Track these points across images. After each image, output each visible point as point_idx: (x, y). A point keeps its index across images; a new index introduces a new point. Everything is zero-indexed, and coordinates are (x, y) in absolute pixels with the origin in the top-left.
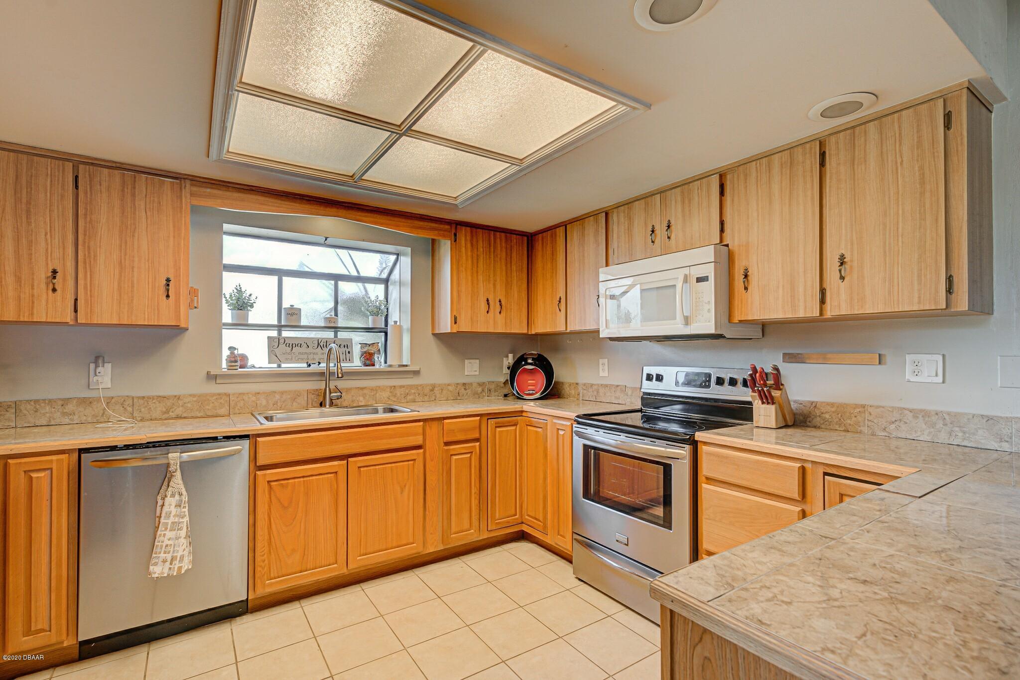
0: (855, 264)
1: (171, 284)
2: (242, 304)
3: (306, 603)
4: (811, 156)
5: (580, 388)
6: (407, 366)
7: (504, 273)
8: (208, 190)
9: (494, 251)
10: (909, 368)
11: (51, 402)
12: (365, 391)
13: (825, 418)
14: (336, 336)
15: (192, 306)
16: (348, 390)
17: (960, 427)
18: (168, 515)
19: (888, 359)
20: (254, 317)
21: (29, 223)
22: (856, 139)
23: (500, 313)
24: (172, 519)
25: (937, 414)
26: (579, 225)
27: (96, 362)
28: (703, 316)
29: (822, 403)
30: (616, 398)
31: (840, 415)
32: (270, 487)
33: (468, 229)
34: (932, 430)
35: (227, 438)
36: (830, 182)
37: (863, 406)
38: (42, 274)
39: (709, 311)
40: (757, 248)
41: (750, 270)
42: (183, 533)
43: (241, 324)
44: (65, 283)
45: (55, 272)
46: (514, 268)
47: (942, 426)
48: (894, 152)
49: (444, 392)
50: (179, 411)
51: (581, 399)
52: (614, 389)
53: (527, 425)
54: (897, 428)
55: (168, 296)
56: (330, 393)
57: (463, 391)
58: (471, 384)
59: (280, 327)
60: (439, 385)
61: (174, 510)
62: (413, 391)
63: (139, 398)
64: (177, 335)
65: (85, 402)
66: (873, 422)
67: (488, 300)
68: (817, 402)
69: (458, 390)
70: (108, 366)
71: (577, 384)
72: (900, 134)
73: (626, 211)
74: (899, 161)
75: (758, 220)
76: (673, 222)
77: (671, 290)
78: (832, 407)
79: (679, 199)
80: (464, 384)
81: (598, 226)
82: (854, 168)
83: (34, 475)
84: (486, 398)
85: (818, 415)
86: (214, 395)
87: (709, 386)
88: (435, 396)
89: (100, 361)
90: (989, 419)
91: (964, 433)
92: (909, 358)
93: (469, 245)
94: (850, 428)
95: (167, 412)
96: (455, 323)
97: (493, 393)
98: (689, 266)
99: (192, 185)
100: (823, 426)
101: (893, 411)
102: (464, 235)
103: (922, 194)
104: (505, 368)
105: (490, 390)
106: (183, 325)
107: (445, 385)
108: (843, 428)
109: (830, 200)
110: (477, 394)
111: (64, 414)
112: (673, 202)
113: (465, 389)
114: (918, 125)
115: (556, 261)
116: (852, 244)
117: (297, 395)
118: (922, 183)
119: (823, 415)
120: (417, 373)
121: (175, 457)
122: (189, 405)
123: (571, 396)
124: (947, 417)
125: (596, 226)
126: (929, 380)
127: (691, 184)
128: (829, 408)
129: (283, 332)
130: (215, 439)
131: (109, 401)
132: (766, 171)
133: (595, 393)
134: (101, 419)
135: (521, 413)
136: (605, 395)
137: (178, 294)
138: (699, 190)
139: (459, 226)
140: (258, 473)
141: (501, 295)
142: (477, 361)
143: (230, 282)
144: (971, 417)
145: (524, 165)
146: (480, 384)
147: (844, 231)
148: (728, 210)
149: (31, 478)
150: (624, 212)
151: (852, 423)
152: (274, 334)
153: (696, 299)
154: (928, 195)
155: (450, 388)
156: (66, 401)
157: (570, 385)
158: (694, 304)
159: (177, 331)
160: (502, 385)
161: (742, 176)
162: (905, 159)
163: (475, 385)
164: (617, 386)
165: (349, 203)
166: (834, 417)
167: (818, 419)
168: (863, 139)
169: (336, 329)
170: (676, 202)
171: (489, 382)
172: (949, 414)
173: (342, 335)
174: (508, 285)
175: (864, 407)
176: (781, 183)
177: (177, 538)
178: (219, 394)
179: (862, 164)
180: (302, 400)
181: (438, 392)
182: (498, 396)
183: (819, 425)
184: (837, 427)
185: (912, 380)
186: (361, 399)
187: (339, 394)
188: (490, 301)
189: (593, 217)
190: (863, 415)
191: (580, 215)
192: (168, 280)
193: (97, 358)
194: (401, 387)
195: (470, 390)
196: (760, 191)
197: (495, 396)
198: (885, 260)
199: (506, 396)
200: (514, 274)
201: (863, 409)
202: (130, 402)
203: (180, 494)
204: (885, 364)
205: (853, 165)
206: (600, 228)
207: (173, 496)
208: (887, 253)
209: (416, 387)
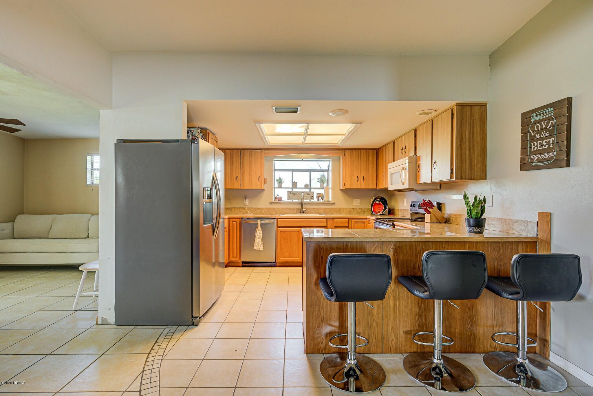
1: (260, 178)
2: (280, 181)
3: (291, 268)
4: (430, 125)
5: (399, 211)
6: (330, 201)
7: (365, 166)
8: (268, 151)
9: (360, 158)
11: (237, 208)
12: (315, 209)
14: (310, 191)
15: (265, 183)
16: (309, 209)
18: (257, 236)
20: (283, 185)
21: (233, 166)
22: (437, 120)
23: (363, 181)
24: (258, 236)
26: (388, 146)
27: (245, 198)
29: (453, 214)
32: (281, 232)
33: (349, 151)
35: (271, 218)
36: (433, 135)
38: (235, 177)
40: (421, 157)
41: (420, 165)
42: (261, 240)
43: (280, 187)
44: (239, 179)
45: (237, 177)
46: (370, 163)
49: (345, 211)
50: (263, 212)
52: (407, 211)
55: (259, 181)
56: (303, 209)
57: (352, 211)
58: (356, 209)
59: (292, 188)
60: (342, 208)
61: (259, 234)
62: (332, 210)
63: (254, 208)
64: (263, 191)
65: (243, 208)
67: (358, 177)
69: (350, 210)
70: (248, 199)
71: (398, 209)
72: (444, 120)
73: (397, 141)
76: (406, 147)
79: (407, 138)
80: (353, 208)
83: (234, 222)
84: (363, 214)
86: (271, 208)
88: (341, 212)
89: (246, 198)
93: (350, 157)
95: (260, 212)
96: (344, 185)
98: (404, 164)
99: (264, 151)
100: (453, 223)
102: (348, 153)
105: (365, 211)
106: (264, 189)
107: (345, 208)
110: (359, 212)
111: (240, 211)
114: (447, 117)
117: (293, 209)
120: (334, 204)
121: (259, 221)
122: (266, 211)
123: (397, 215)
127: (409, 133)
129: (293, 190)
130: (268, 218)
131: (248, 208)
132: (423, 130)
133: (403, 213)
134: (246, 213)
135: (366, 219)
136: (405, 213)
137: (261, 180)
138: (411, 135)
139: (345, 151)
140: (278, 228)
141: (364, 174)
142: (359, 200)
143: (278, 175)
145: (346, 135)
146: (360, 209)
149: (233, 223)
152: (290, 190)
155: (347, 210)
156: (240, 208)
159: (262, 190)
160: (370, 209)
161: (420, 130)
163: (358, 209)
165: (306, 149)
166: (455, 219)
167: (452, 220)
169: (310, 189)
171: (364, 208)
173: (312, 190)
174: (367, 170)
177: (259, 241)
178: (273, 208)
180: (295, 211)
184: (455, 223)
186: (314, 212)
187: (305, 210)
188: (359, 177)
189: (391, 143)
192: (259, 177)
193: (246, 197)
194: (328, 208)
195: (356, 211)
197: (367, 214)
200: (370, 166)
202: (252, 209)
203: (260, 231)
207: (258, 231)
209: (334, 209)
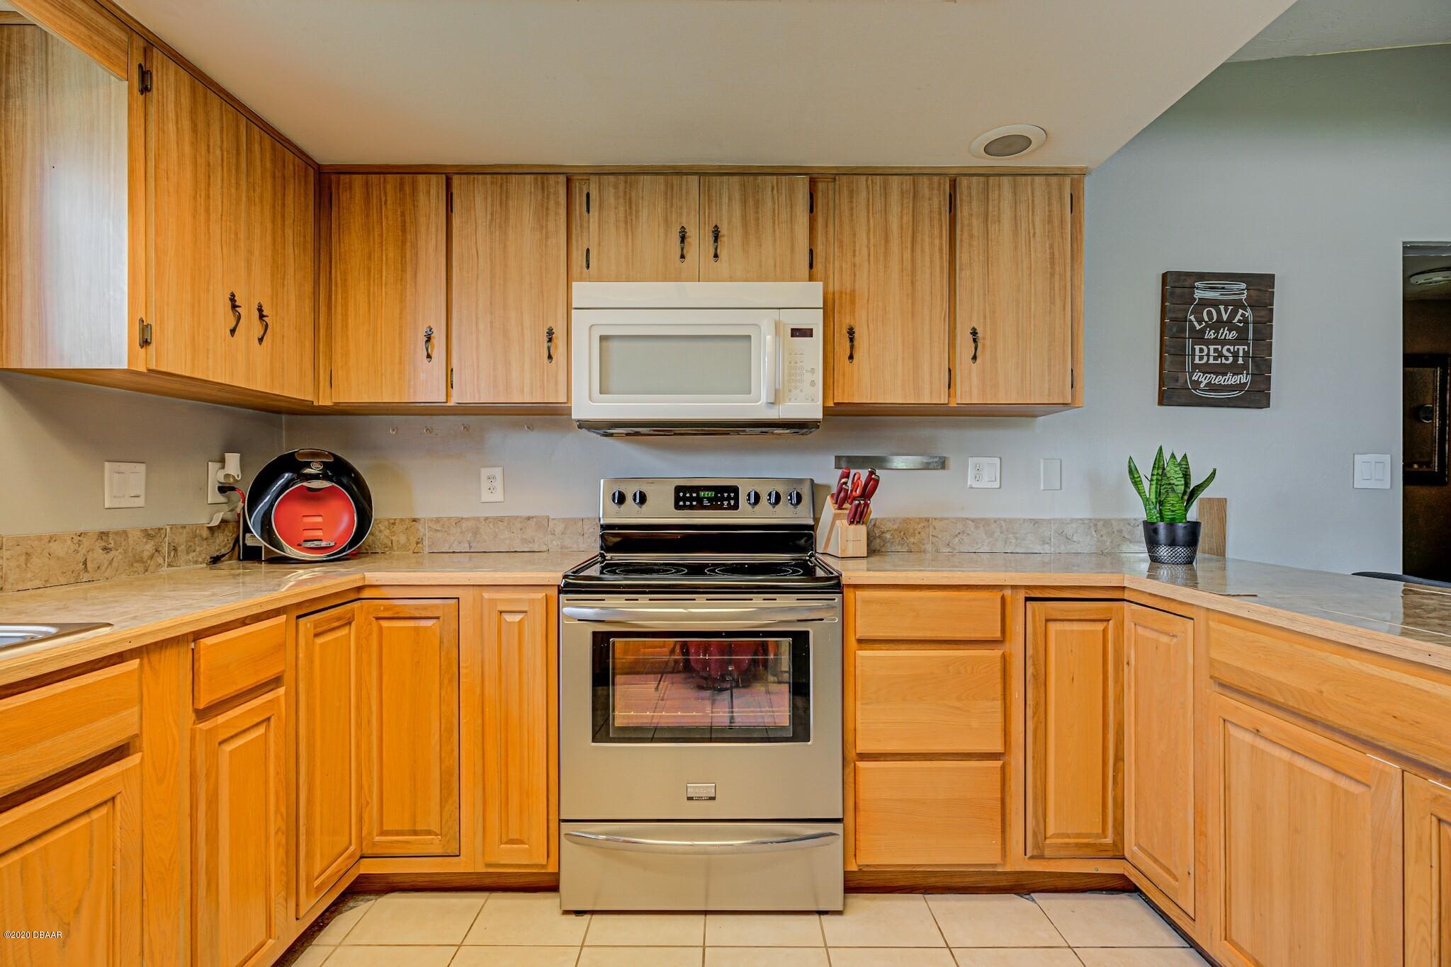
0: (988, 342)
4: (940, 194)
5: (422, 529)
7: (269, 239)
9: (245, 169)
10: (971, 473)
13: (886, 538)
17: (1013, 533)
19: (952, 463)
22: (990, 191)
23: (260, 341)
25: (995, 522)
26: (492, 183)
28: (801, 391)
30: (524, 541)
31: (902, 533)
33: (186, 75)
34: (991, 540)
36: (962, 235)
37: (927, 520)
39: (813, 383)
40: (868, 301)
41: (856, 330)
46: (289, 233)
47: (999, 534)
48: (1027, 219)
49: (36, 562)
51: (427, 550)
52: (519, 526)
53: (378, 619)
54: (960, 542)
57: (97, 557)
58: (123, 534)
60: (18, 542)
66: (937, 537)
67: (233, 300)
68: (877, 519)
69: (83, 551)
71: (414, 520)
72: (1033, 201)
73: (621, 187)
74: (1032, 232)
75: (869, 261)
76: (724, 230)
77: (741, 344)
78: (894, 524)
79: (737, 195)
80: (103, 535)
81: (548, 198)
82: (987, 225)
84: (165, 570)
85: (877, 535)
87: (736, 507)
90: (1035, 522)
91: (1017, 539)
92: (971, 461)
93: (187, 124)
94: (914, 548)
96: (146, 343)
97: (183, 557)
98: (780, 309)
100: (883, 549)
101: (956, 523)
102: (171, 90)
103: (1052, 275)
104: (213, 488)
105: (175, 550)
107: (40, 538)
108: (907, 548)
109: (960, 257)
110: (141, 561)
112: (725, 200)
113: (105, 549)
114: (1049, 198)
115: (415, 246)
116: (985, 318)
118: (1053, 263)
119: (884, 535)
123: (395, 548)
124: (1003, 524)
125: (540, 197)
126: (989, 485)
127: (759, 177)
128: (890, 526)
132: (881, 195)
133: (469, 536)
135: (357, 591)
136: (495, 537)
138: (775, 192)
139: (158, 52)
141: (262, 293)
142: (141, 468)
144: (1022, 522)
146: (148, 534)
147: (976, 300)
148: (819, 235)
150: (616, 187)
151: (916, 542)
153: (790, 363)
154: (1057, 277)
155: (57, 548)
157: (394, 524)
158: (786, 371)
160: (205, 533)
161: (845, 191)
162: (1037, 231)
163: (135, 536)
164: (529, 518)
166: (896, 536)
167: (878, 541)
168: (997, 192)
170: (730, 199)
171: (173, 527)
172: (1005, 520)
174: (277, 270)
175: (929, 521)
176: (902, 218)
179: (995, 223)
181: (13, 564)
182: (196, 562)
183: (878, 548)
184: (899, 548)
185: (974, 486)
188: (239, 305)
189: (533, 176)
190: (927, 530)
191: (493, 163)
195: (120, 550)
196: (871, 221)
197: (188, 562)
198: (1018, 342)
199: (216, 560)
200: (290, 250)
201: (927, 523)
204: (948, 469)
205: (987, 220)
206: (552, 203)
208: (1020, 335)
